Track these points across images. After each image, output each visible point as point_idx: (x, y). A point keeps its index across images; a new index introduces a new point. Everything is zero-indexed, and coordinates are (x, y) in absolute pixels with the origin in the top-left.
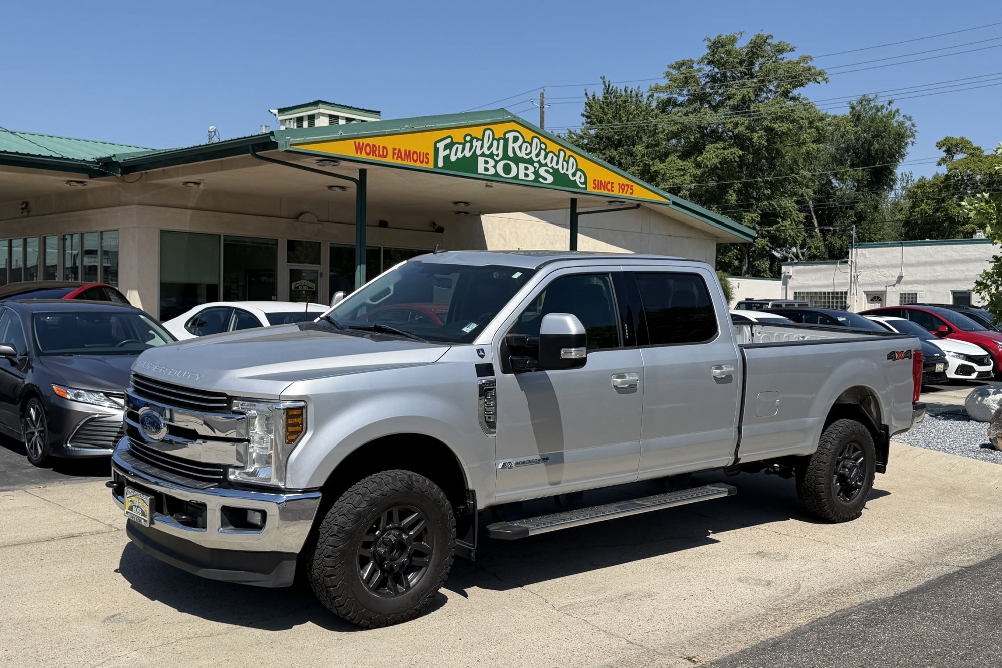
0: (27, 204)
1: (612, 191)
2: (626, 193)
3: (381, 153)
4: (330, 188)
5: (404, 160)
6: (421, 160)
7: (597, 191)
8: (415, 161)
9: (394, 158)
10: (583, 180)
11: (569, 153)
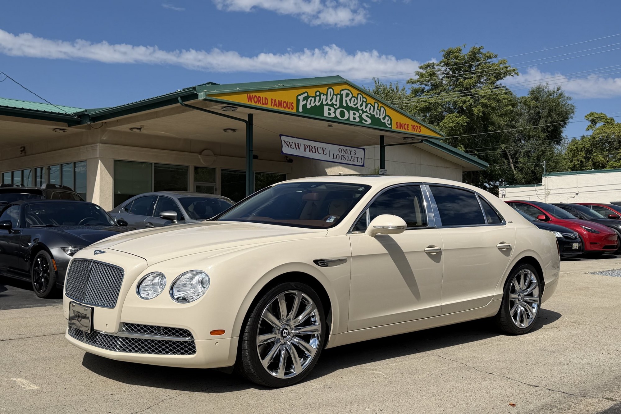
0: (24, 148)
1: (408, 130)
2: (416, 131)
3: (264, 102)
4: (225, 130)
5: (278, 107)
6: (289, 107)
7: (398, 130)
8: (285, 108)
9: (272, 106)
10: (389, 122)
11: (380, 105)
